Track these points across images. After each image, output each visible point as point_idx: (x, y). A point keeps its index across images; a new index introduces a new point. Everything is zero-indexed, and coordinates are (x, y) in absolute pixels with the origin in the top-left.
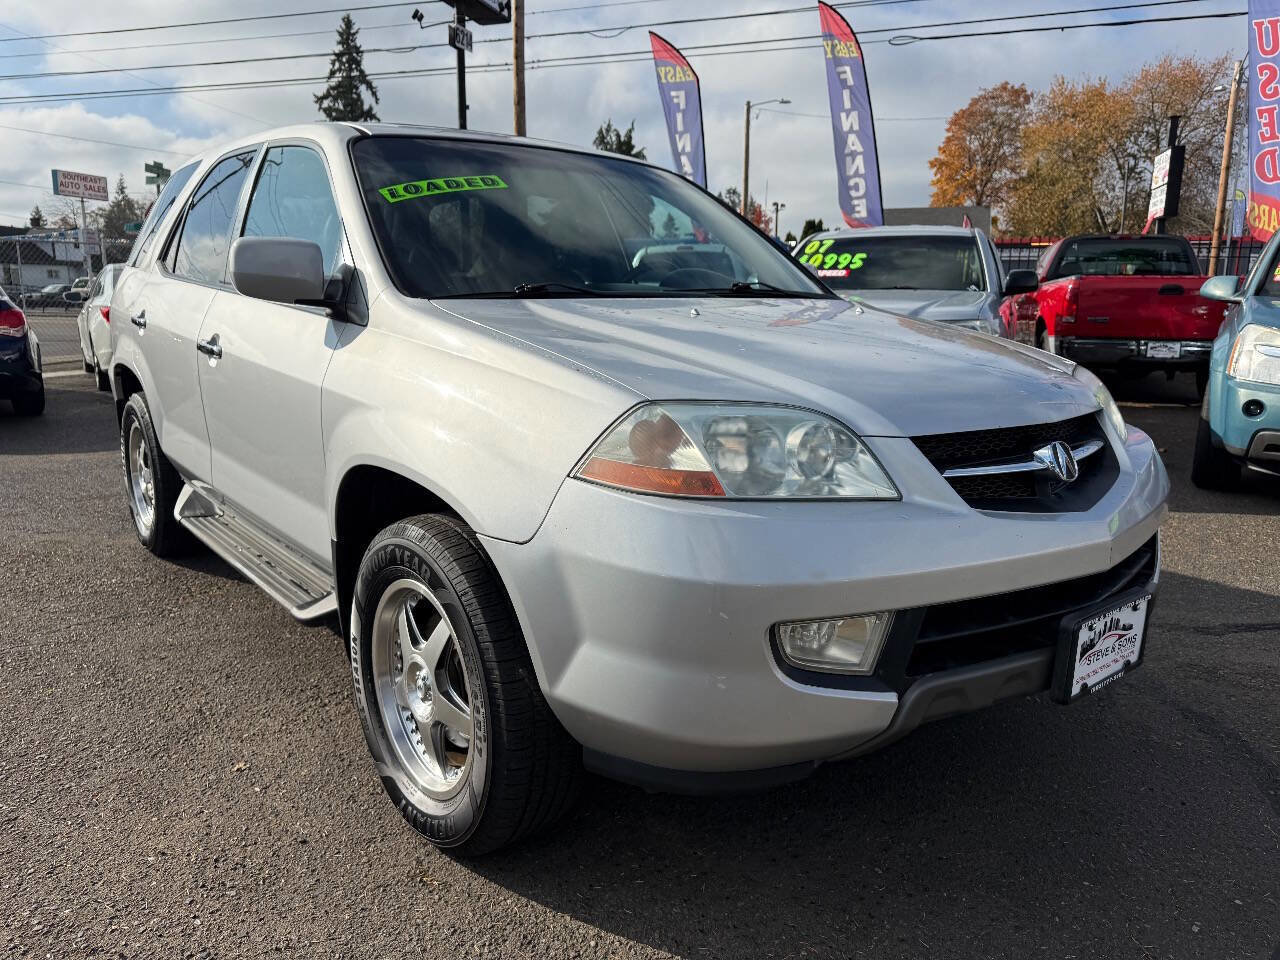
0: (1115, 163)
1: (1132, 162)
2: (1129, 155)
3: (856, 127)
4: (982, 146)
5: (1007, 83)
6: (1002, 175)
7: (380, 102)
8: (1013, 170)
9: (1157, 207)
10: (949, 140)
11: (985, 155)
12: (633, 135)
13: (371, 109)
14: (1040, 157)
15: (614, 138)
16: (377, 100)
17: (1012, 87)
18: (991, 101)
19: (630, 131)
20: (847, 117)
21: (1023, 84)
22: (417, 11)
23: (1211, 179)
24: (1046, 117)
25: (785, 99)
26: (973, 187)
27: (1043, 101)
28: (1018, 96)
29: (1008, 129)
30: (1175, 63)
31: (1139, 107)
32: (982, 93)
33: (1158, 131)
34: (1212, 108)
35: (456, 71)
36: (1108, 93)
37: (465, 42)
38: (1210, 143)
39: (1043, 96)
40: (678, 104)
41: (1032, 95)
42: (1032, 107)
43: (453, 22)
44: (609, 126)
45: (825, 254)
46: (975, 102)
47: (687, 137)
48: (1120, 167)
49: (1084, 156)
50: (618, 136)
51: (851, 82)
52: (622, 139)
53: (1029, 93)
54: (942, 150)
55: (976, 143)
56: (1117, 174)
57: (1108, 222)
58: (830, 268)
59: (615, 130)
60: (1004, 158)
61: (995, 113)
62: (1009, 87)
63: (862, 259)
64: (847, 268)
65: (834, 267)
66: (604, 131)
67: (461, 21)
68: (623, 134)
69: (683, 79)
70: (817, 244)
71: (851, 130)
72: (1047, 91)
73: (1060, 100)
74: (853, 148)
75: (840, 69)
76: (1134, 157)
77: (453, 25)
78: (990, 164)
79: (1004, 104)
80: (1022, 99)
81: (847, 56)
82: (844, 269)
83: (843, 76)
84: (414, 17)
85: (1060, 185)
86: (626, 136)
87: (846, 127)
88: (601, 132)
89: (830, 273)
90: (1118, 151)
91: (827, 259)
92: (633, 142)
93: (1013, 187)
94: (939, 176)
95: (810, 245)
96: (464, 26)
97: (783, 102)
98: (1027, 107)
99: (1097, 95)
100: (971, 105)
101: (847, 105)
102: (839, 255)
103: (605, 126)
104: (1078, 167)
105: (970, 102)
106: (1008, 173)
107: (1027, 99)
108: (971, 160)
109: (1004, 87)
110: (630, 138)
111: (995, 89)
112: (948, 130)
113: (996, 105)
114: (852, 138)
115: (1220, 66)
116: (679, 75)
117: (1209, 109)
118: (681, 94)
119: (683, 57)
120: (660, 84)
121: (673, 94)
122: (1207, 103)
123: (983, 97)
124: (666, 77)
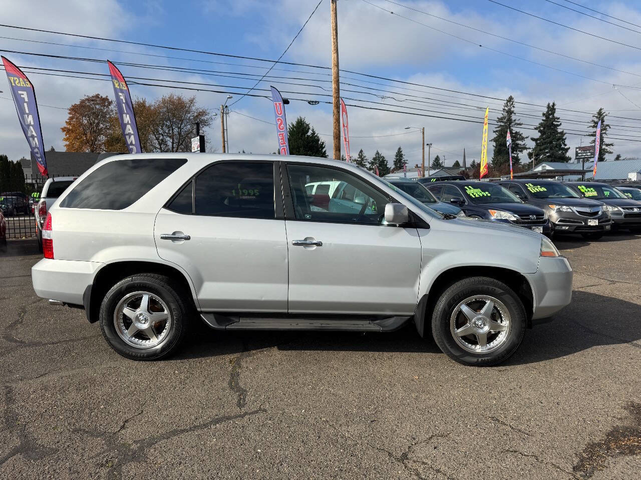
0: (154, 137)
4: (90, 124)
8: (106, 136)
10: (71, 119)
11: (91, 127)
17: (102, 97)
21: (107, 96)
28: (105, 101)
29: (101, 117)
30: (175, 97)
31: (162, 114)
32: (86, 97)
36: (147, 105)
40: (24, 98)
41: (112, 102)
42: (112, 107)
46: (83, 102)
47: (30, 116)
48: (157, 139)
53: (110, 101)
54: (69, 123)
55: (86, 121)
60: (101, 130)
61: (94, 108)
62: (100, 96)
69: (25, 86)
76: (162, 135)
78: (97, 132)
79: (98, 104)
80: (107, 103)
90: (155, 132)
94: (68, 136)
98: (110, 107)
99: (142, 106)
100: (81, 103)
105: (80, 101)
106: (104, 137)
109: (97, 96)
111: (93, 97)
112: (70, 113)
113: (95, 104)
115: (192, 101)
116: (22, 83)
117: (189, 118)
118: (25, 93)
119: (22, 72)
120: (12, 86)
121: (20, 92)
122: (189, 115)
123: (87, 99)
124: (15, 81)
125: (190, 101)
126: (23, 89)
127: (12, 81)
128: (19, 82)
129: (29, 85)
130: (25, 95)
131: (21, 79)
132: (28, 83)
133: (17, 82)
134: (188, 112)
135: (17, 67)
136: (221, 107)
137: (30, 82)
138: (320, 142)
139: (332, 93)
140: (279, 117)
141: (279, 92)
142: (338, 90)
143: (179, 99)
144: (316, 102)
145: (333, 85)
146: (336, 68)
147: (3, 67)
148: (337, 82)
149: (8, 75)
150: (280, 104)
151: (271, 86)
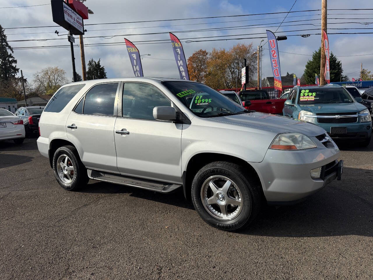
0: (229, 70)
1: (233, 70)
2: (232, 68)
3: (182, 64)
4: (197, 66)
5: (201, 50)
6: (203, 74)
7: (14, 52)
8: (205, 72)
9: (243, 81)
11: (198, 68)
12: (100, 62)
13: (11, 54)
14: (211, 69)
15: (94, 64)
16: (13, 52)
17: (203, 51)
18: (198, 54)
19: (99, 61)
20: (180, 62)
21: (205, 50)
22: (56, 31)
23: (251, 73)
24: (212, 58)
25: (149, 54)
26: (196, 77)
27: (210, 54)
28: (204, 53)
29: (203, 62)
30: (240, 45)
31: (233, 56)
33: (238, 62)
34: (250, 56)
35: (70, 46)
36: (226, 52)
37: (73, 40)
38: (250, 64)
39: (210, 53)
40: (134, 58)
42: (208, 56)
43: (69, 34)
44: (92, 60)
45: (201, 99)
46: (194, 54)
47: (137, 67)
48: (231, 71)
49: (222, 68)
50: (95, 63)
51: (180, 53)
52: (97, 64)
53: (207, 52)
55: (195, 65)
56: (230, 73)
57: (229, 85)
58: (203, 103)
59: (94, 61)
60: (202, 69)
61: (199, 58)
62: (202, 51)
63: (211, 100)
64: (208, 102)
65: (205, 102)
66: (91, 62)
67: (71, 34)
68: (97, 62)
70: (198, 97)
71: (181, 65)
72: (211, 52)
73: (215, 54)
74: (182, 70)
75: (176, 50)
76: (234, 68)
77: (69, 35)
78: (200, 70)
79: (201, 55)
80: (205, 54)
81: (178, 46)
82: (207, 103)
83: (177, 51)
84: (56, 32)
85: (217, 76)
86: (98, 63)
87: (179, 65)
88: (90, 62)
89: (204, 104)
90: (230, 67)
91: (202, 100)
92: (100, 65)
93: (206, 76)
95: (197, 97)
96: (72, 36)
97: (149, 55)
98: (207, 56)
99: (223, 53)
100: (193, 55)
101: (179, 59)
102: (205, 99)
103: (91, 60)
104: (221, 71)
105: (192, 54)
107: (207, 54)
108: (195, 70)
109: (201, 51)
110: (99, 63)
111: (199, 51)
114: (181, 67)
115: (250, 46)
116: (134, 50)
117: (249, 56)
118: (135, 55)
119: (133, 44)
120: (128, 52)
121: (132, 55)
122: (248, 55)
123: (196, 53)
124: (130, 50)
125: (249, 46)
126: (133, 53)
127: (129, 50)
128: (132, 50)
129: (137, 51)
130: (134, 56)
131: (133, 48)
132: (136, 49)
133: (131, 50)
134: (248, 53)
135: (131, 42)
136: (258, 47)
137: (138, 49)
138: (336, 62)
139: (322, 27)
140: (273, 49)
141: (273, 33)
142: (325, 24)
143: (243, 46)
144: (308, 35)
145: (322, 21)
146: (325, 9)
147: (125, 43)
148: (326, 19)
149: (127, 47)
150: (273, 41)
151: (267, 30)
